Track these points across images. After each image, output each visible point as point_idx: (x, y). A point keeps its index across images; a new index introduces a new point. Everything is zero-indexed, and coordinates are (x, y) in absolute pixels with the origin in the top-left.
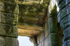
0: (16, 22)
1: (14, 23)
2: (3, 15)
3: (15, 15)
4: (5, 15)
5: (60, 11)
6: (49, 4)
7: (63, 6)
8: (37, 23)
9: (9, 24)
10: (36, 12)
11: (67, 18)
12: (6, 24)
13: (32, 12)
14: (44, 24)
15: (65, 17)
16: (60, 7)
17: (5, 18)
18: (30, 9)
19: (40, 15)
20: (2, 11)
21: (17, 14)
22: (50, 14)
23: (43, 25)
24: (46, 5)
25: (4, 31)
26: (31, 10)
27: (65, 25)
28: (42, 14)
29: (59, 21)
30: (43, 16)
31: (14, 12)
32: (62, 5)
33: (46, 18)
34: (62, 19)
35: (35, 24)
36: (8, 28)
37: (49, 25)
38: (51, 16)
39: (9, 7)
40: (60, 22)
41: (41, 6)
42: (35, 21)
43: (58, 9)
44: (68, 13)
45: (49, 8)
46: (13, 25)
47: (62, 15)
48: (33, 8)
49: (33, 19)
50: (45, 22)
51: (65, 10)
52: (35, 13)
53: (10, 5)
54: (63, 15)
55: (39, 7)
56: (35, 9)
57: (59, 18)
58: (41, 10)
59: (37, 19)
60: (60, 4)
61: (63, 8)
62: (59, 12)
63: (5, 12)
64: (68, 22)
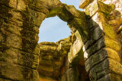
0: (36, 65)
1: (34, 66)
2: (20, 54)
3: (35, 55)
4: (22, 54)
5: (89, 57)
6: (68, 50)
7: (94, 51)
8: (51, 75)
9: (27, 66)
10: (52, 60)
11: (101, 65)
12: (24, 65)
13: (47, 60)
14: (60, 76)
15: (96, 64)
16: (90, 52)
17: (22, 58)
18: (44, 56)
19: (56, 65)
20: (19, 49)
21: (38, 55)
22: (70, 64)
23: (59, 78)
24: (65, 52)
25: (22, 76)
26: (46, 57)
27: (98, 74)
28: (59, 63)
29: (87, 70)
30: (59, 67)
31: (34, 52)
32: (92, 49)
33: (64, 69)
34: (93, 67)
35: (48, 76)
36: (26, 71)
37: (68, 77)
38: (71, 66)
39: (28, 45)
40: (89, 72)
41: (58, 53)
42: (49, 72)
43: (86, 55)
44: (101, 60)
45: (69, 55)
46: (33, 68)
47: (92, 62)
48: (48, 55)
49: (47, 69)
50: (62, 73)
51: (97, 56)
52: (50, 62)
53: (28, 42)
54: (94, 62)
55: (56, 54)
56: (50, 57)
57: (88, 66)
58: (58, 58)
59: (52, 70)
60: (90, 49)
61: (93, 53)
62: (87, 59)
63: (22, 50)
64: (102, 71)
